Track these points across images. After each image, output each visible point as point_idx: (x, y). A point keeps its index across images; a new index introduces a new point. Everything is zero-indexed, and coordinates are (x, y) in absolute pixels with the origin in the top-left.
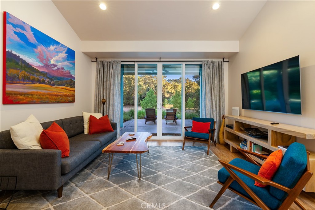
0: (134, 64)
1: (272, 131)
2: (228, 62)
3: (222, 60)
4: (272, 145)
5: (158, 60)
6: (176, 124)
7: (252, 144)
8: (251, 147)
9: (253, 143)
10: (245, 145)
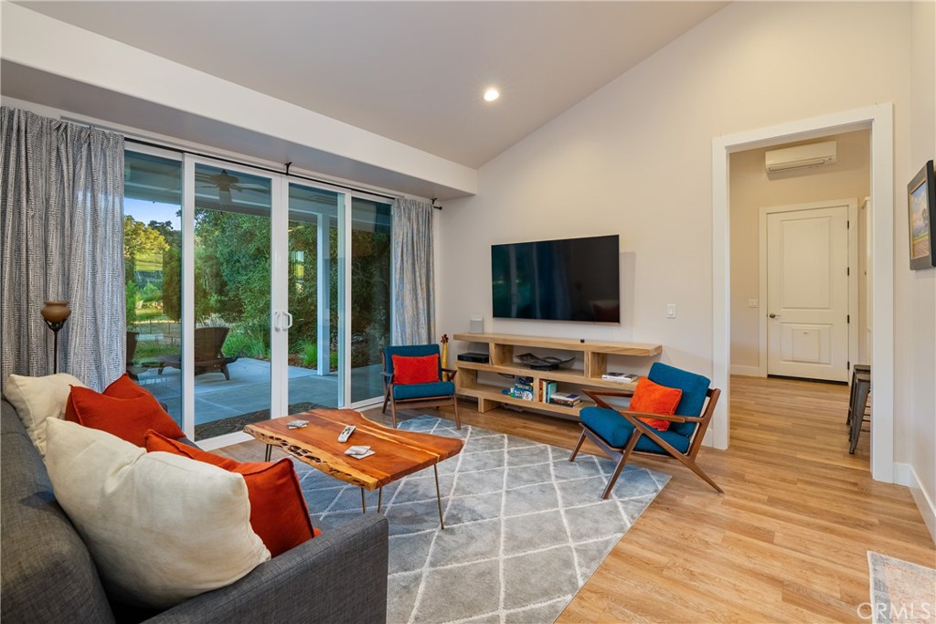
0: (180, 159)
1: (593, 353)
2: (440, 208)
3: (428, 201)
4: (593, 375)
5: (282, 168)
6: (228, 378)
7: (545, 383)
8: (541, 389)
9: (546, 380)
10: (527, 388)
